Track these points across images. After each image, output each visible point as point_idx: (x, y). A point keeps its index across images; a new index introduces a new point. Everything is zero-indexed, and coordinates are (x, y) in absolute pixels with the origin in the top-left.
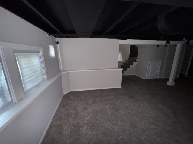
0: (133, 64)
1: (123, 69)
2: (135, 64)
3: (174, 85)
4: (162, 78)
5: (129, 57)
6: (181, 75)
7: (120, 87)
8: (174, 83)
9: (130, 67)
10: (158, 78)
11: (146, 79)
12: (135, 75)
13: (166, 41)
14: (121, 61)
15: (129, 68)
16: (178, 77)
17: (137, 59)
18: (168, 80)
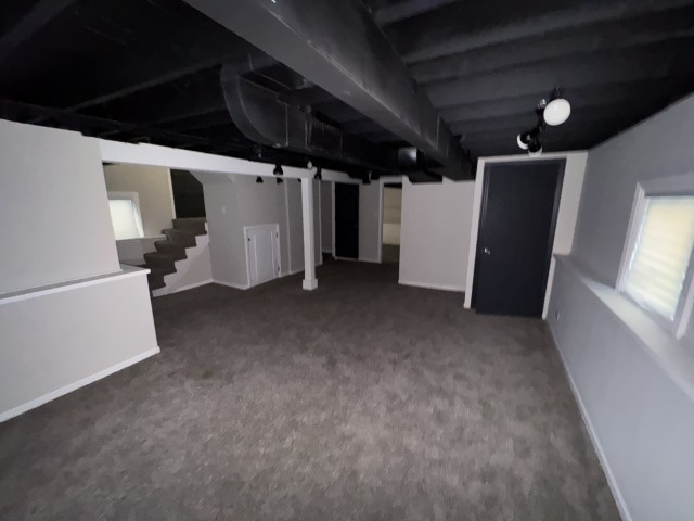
0: (194, 245)
1: (148, 271)
2: (201, 240)
3: (316, 286)
4: (290, 273)
5: (174, 217)
6: (326, 256)
7: (155, 350)
8: (316, 281)
9: (185, 257)
10: (280, 275)
11: (252, 289)
12: (211, 281)
13: (273, 167)
14: (141, 235)
15: (183, 261)
16: (321, 262)
17: (206, 224)
18: (301, 275)
